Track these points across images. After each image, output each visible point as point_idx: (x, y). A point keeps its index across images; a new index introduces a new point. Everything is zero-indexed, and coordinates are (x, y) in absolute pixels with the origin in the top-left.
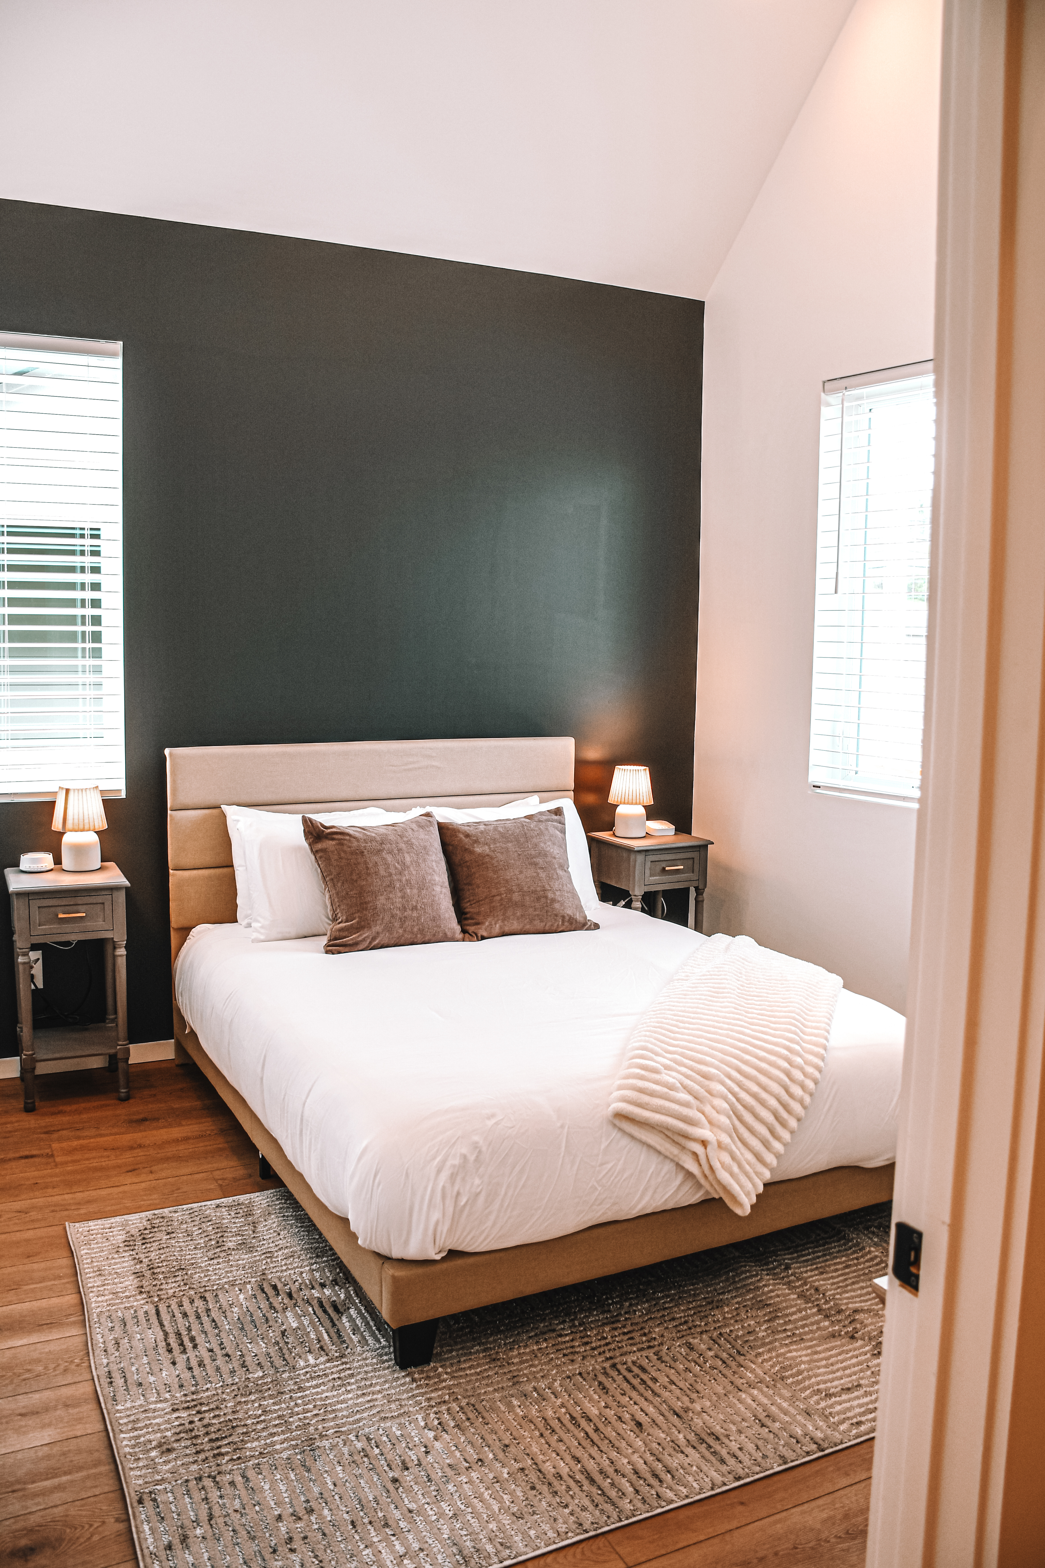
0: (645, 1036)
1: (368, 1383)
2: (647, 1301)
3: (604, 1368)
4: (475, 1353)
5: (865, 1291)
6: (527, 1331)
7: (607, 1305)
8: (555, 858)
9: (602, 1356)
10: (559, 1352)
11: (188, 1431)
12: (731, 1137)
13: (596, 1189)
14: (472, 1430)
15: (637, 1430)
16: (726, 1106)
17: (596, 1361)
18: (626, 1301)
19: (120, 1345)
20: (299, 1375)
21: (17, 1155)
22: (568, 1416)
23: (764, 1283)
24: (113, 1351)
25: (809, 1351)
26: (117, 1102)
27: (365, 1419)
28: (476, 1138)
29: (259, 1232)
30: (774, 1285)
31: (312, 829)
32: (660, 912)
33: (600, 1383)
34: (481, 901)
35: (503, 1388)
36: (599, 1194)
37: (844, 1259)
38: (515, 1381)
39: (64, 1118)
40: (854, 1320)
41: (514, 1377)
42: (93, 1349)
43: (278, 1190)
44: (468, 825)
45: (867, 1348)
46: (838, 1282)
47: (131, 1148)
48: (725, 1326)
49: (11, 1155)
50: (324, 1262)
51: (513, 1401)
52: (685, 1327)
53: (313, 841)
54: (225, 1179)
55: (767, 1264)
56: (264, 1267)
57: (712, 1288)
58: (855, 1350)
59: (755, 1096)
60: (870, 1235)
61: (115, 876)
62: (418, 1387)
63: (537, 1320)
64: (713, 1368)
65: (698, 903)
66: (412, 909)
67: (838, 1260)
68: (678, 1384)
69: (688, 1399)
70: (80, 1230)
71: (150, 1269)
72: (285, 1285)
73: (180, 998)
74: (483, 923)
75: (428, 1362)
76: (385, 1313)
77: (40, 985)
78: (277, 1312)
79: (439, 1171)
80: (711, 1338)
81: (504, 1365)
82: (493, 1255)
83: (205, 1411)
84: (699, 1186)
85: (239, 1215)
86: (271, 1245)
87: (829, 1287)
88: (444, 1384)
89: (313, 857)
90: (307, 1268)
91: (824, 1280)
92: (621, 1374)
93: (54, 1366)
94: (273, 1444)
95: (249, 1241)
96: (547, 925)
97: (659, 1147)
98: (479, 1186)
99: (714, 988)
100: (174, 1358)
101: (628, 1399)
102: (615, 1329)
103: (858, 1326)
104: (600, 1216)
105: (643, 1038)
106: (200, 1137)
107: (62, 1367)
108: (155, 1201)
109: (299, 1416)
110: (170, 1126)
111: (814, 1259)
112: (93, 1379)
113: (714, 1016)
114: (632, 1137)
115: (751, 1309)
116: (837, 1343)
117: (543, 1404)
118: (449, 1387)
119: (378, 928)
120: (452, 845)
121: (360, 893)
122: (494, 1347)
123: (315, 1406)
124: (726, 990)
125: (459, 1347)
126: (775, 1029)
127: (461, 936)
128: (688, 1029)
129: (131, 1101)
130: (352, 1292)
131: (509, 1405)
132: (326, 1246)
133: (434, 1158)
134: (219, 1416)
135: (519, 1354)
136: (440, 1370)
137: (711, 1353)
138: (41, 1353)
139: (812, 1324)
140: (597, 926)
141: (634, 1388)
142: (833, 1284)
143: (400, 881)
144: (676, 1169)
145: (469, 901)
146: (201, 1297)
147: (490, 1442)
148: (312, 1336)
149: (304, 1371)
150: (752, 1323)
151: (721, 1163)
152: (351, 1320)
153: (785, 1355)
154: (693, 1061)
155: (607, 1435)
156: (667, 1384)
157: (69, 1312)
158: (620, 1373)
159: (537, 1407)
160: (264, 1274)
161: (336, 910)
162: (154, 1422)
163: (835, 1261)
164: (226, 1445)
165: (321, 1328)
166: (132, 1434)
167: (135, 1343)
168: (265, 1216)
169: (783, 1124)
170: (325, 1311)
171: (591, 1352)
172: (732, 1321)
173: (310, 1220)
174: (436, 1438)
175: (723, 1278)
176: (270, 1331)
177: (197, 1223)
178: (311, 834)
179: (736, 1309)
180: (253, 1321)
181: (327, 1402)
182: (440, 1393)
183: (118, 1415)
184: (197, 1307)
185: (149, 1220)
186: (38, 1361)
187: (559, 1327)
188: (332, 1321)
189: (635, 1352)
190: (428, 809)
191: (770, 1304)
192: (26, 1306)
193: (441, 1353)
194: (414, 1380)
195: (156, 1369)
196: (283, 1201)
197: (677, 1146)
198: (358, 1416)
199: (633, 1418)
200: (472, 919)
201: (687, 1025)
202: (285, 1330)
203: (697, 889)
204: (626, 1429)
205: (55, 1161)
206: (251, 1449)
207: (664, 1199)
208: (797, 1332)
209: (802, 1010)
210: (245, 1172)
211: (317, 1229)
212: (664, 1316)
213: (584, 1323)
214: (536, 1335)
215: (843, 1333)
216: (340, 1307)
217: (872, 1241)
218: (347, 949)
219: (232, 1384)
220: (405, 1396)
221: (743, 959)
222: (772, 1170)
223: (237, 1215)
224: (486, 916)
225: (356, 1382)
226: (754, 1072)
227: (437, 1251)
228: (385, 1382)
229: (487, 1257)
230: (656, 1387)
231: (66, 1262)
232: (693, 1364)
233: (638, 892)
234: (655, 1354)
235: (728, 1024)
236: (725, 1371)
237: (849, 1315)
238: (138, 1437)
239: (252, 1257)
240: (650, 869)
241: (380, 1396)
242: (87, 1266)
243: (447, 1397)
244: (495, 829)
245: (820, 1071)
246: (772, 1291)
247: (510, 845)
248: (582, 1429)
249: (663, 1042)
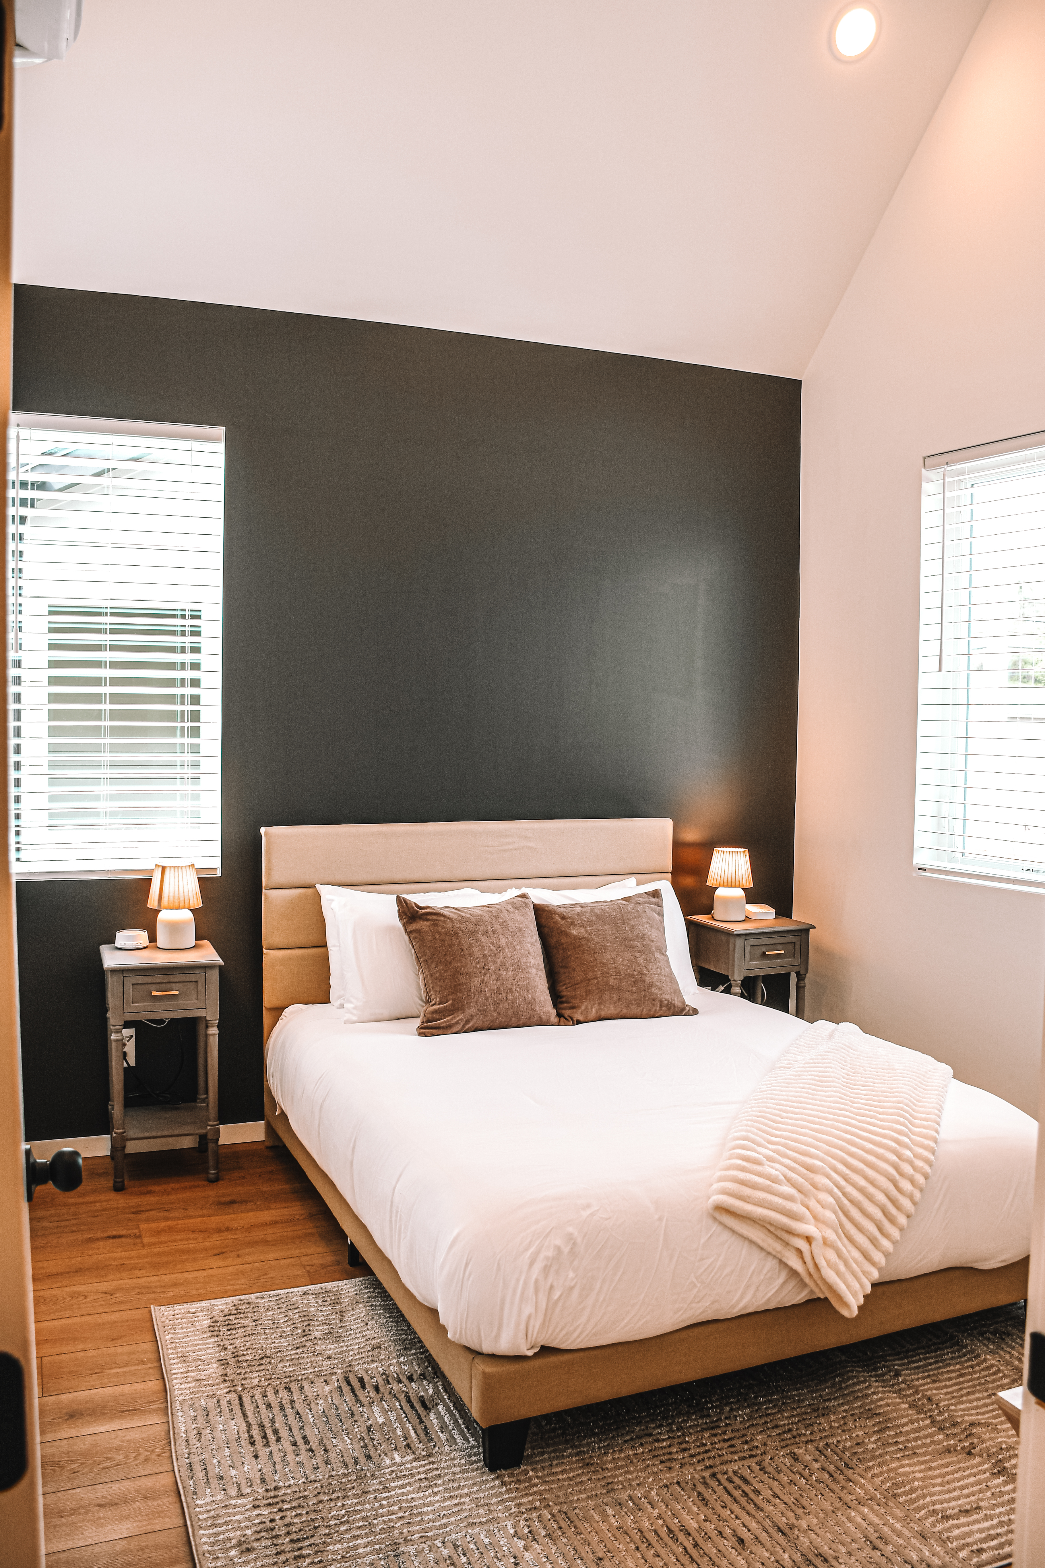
0: (747, 1125)
1: (456, 1485)
2: (749, 1406)
3: (704, 1478)
4: (567, 1457)
5: (981, 1403)
6: (622, 1435)
7: (706, 1409)
8: (653, 941)
9: (701, 1464)
10: (655, 1459)
11: (268, 1530)
12: (836, 1233)
13: (695, 1286)
14: (565, 1540)
15: (739, 1548)
16: (831, 1200)
17: (695, 1470)
18: (726, 1405)
19: (202, 1436)
20: (384, 1474)
21: (105, 1235)
22: (665, 1528)
23: (872, 1390)
24: (195, 1441)
25: (923, 1467)
26: (206, 1183)
27: (452, 1524)
28: (570, 1229)
29: (346, 1321)
30: (884, 1392)
31: (406, 910)
32: (760, 999)
33: (699, 1494)
34: (577, 984)
35: (596, 1495)
36: (699, 1291)
37: (958, 1366)
38: (609, 1488)
39: (153, 1198)
40: (970, 1435)
41: (608, 1484)
42: (175, 1439)
43: (366, 1278)
44: (564, 906)
45: (986, 1466)
46: (952, 1392)
47: (219, 1231)
48: (832, 1435)
49: (99, 1235)
50: (412, 1355)
51: (608, 1510)
52: (789, 1436)
53: (407, 922)
54: (313, 1266)
55: (875, 1369)
56: (350, 1359)
57: (818, 1394)
58: (973, 1467)
59: (861, 1190)
60: (985, 1342)
61: (209, 955)
62: (507, 1491)
63: (633, 1423)
64: (819, 1481)
65: (800, 988)
66: (507, 992)
67: (952, 1368)
68: (782, 1498)
69: (793, 1514)
70: (166, 1313)
71: (234, 1357)
72: (372, 1378)
73: (271, 1078)
74: (579, 1007)
75: (518, 1465)
76: (475, 1411)
77: (133, 1063)
78: (363, 1406)
79: (531, 1264)
80: (817, 1449)
81: (598, 1471)
82: (587, 1353)
83: (287, 1510)
84: (804, 1285)
85: (326, 1304)
86: (358, 1335)
87: (942, 1396)
88: (535, 1489)
89: (407, 938)
90: (395, 1361)
91: (937, 1389)
92: (722, 1485)
93: (134, 1454)
94: (356, 1547)
95: (336, 1330)
96: (645, 1010)
97: (761, 1243)
98: (573, 1279)
99: (818, 1076)
100: (256, 1450)
101: (729, 1512)
102: (715, 1435)
103: (976, 1441)
104: (700, 1314)
105: (745, 1128)
106: (290, 1221)
107: (142, 1458)
108: (242, 1286)
109: (384, 1518)
110: (258, 1209)
111: (926, 1366)
112: (174, 1471)
113: (819, 1106)
114: (733, 1231)
115: (859, 1418)
116: (952, 1459)
117: (639, 1515)
118: (540, 1493)
119: (472, 1011)
120: (548, 927)
121: (454, 975)
122: (588, 1450)
123: (400, 1508)
124: (831, 1079)
125: (551, 1449)
126: (883, 1121)
127: (556, 1020)
128: (791, 1119)
129: (220, 1182)
130: (440, 1387)
131: (603, 1514)
132: (414, 1338)
133: (527, 1249)
134: (300, 1515)
135: (614, 1459)
136: (531, 1473)
137: (817, 1465)
138: (122, 1441)
139: (926, 1437)
140: (695, 1012)
141: (735, 1500)
142: (946, 1394)
143: (495, 962)
144: (779, 1266)
145: (564, 985)
146: (286, 1388)
147: (583, 1554)
148: (399, 1433)
149: (390, 1469)
150: (861, 1433)
151: (826, 1261)
152: (440, 1417)
153: (896, 1470)
154: (797, 1152)
155: (707, 1551)
156: (771, 1498)
157: (151, 1399)
158: (720, 1484)
159: (632, 1517)
160: (350, 1365)
161: (430, 992)
162: (234, 1518)
163: (948, 1369)
164: (308, 1546)
165: (408, 1425)
166: (211, 1531)
167: (217, 1434)
168: (353, 1304)
169: (892, 1220)
170: (412, 1407)
171: (690, 1459)
172: (839, 1431)
173: (399, 1311)
174: (526, 1548)
175: (829, 1384)
176: (356, 1426)
177: (283, 1310)
178: (406, 914)
179: (844, 1417)
180: (338, 1415)
181: (413, 1504)
182: (531, 1498)
183: (198, 1509)
184: (281, 1399)
185: (235, 1305)
186: (118, 1449)
187: (656, 1431)
188: (419, 1417)
189: (736, 1461)
190: (524, 890)
191: (879, 1414)
192: (109, 1391)
193: (532, 1455)
194: (503, 1484)
195: (238, 1463)
196: (372, 1290)
197: (779, 1241)
198: (445, 1521)
199: (735, 1535)
200: (568, 1002)
201: (790, 1115)
202: (371, 1425)
203: (798, 974)
204: (727, 1545)
205: (142, 1243)
206: (333, 1552)
207: (765, 1299)
208: (910, 1445)
209: (910, 1101)
210: (333, 1258)
211: (405, 1320)
212: (766, 1423)
213: (682, 1427)
214: (632, 1439)
215: (959, 1448)
216: (428, 1403)
217: (988, 1348)
218: (440, 1032)
219: (315, 1481)
220: (494, 1500)
221: (848, 1047)
222: (880, 1269)
223: (324, 1303)
224: (583, 999)
225: (444, 1483)
226: (861, 1166)
227: (529, 1347)
228: (474, 1484)
229: (582, 1354)
230: (759, 1500)
231: (148, 1346)
232: (798, 1476)
233: (737, 976)
234: (758, 1464)
235: (834, 1114)
236: (833, 1486)
237: (965, 1429)
238: (218, 1534)
239: (338, 1348)
240: (750, 953)
241: (467, 1500)
242: (172, 1351)
243: (538, 1503)
244: (592, 910)
245: (931, 1165)
246: (881, 1399)
247: (606, 927)
248: (681, 1544)
249: (764, 1132)
